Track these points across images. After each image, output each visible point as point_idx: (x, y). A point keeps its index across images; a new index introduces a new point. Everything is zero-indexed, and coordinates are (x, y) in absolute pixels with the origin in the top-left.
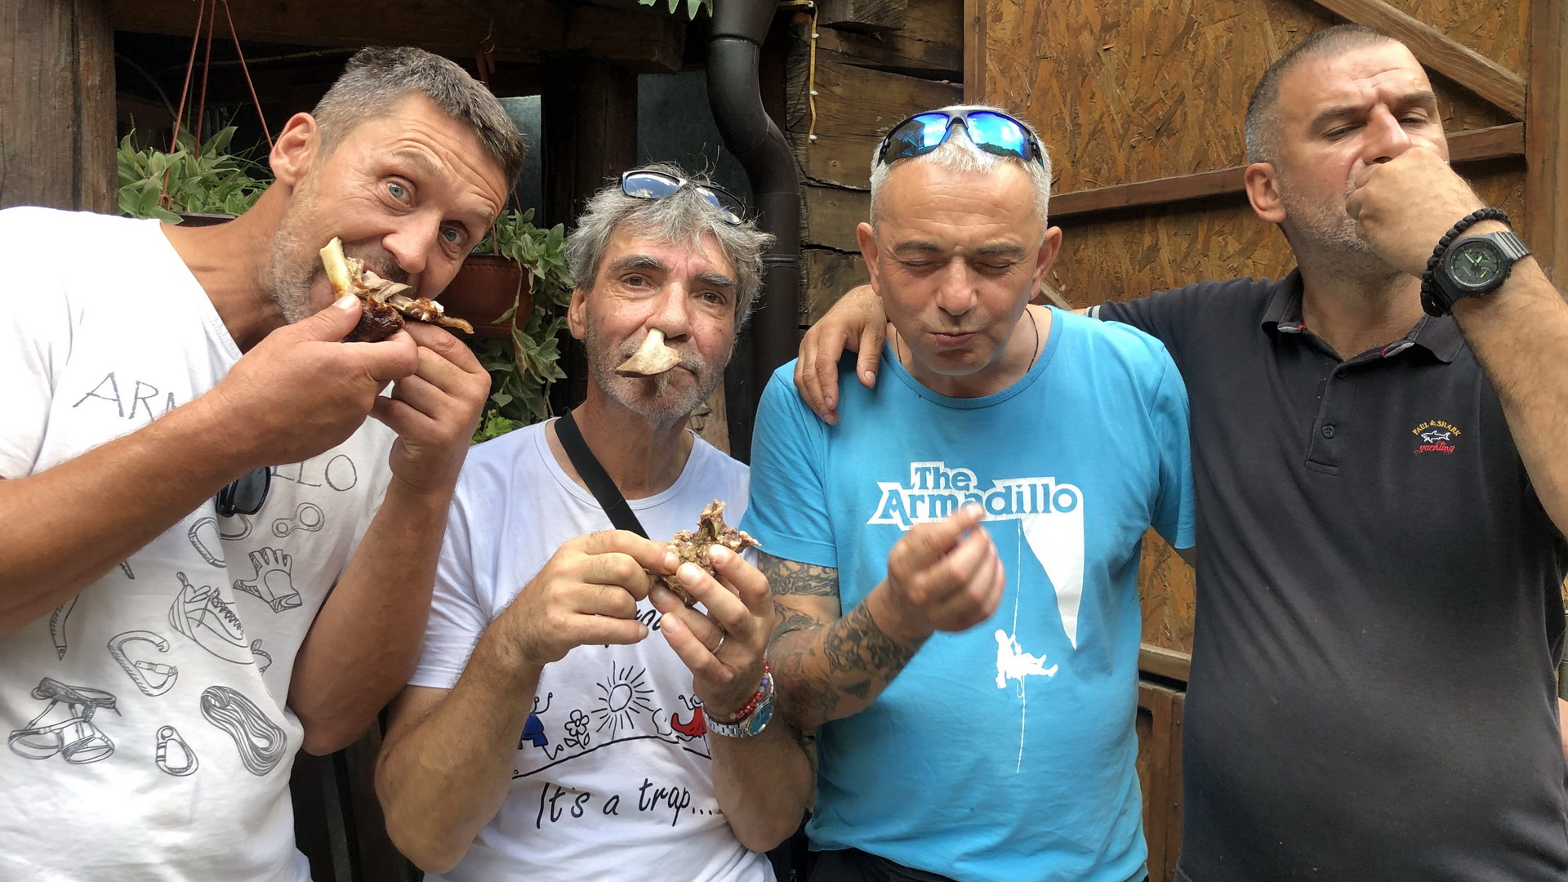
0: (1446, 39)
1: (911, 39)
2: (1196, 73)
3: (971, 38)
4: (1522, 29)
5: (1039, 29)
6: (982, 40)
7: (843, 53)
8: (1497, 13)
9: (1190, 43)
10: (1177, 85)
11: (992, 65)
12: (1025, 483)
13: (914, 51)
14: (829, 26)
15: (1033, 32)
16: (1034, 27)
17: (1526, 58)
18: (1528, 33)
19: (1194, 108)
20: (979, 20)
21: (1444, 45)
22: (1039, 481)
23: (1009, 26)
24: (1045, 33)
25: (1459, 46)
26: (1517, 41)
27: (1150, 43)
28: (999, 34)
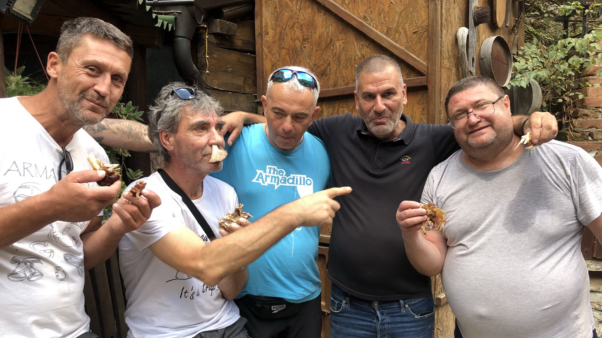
0: (406, 51)
1: (238, 39)
2: (334, 56)
3: (258, 40)
4: (426, 50)
5: (282, 39)
6: (262, 41)
7: (216, 43)
8: (419, 44)
9: (331, 46)
10: (327, 60)
11: (266, 50)
12: (299, 176)
13: (239, 43)
14: (211, 34)
15: (279, 39)
16: (280, 38)
17: (427, 58)
18: (427, 50)
19: (333, 67)
20: (261, 34)
21: (405, 52)
22: (302, 176)
23: (271, 36)
24: (283, 40)
25: (409, 53)
26: (425, 52)
27: (319, 46)
28: (268, 39)
